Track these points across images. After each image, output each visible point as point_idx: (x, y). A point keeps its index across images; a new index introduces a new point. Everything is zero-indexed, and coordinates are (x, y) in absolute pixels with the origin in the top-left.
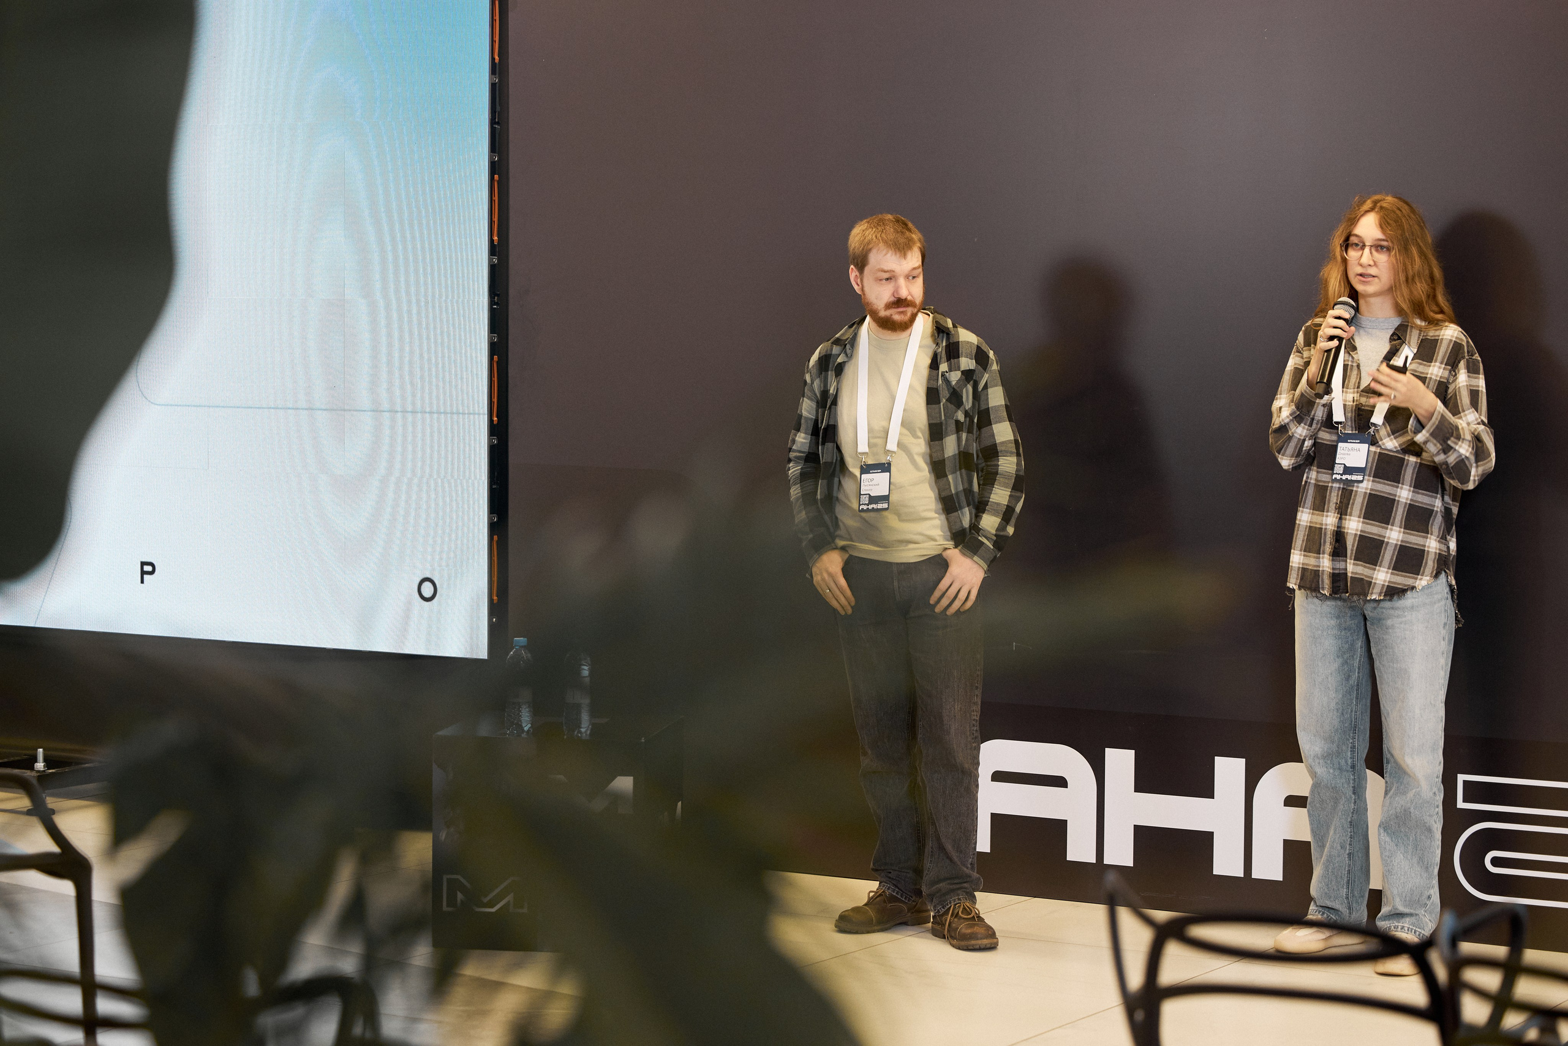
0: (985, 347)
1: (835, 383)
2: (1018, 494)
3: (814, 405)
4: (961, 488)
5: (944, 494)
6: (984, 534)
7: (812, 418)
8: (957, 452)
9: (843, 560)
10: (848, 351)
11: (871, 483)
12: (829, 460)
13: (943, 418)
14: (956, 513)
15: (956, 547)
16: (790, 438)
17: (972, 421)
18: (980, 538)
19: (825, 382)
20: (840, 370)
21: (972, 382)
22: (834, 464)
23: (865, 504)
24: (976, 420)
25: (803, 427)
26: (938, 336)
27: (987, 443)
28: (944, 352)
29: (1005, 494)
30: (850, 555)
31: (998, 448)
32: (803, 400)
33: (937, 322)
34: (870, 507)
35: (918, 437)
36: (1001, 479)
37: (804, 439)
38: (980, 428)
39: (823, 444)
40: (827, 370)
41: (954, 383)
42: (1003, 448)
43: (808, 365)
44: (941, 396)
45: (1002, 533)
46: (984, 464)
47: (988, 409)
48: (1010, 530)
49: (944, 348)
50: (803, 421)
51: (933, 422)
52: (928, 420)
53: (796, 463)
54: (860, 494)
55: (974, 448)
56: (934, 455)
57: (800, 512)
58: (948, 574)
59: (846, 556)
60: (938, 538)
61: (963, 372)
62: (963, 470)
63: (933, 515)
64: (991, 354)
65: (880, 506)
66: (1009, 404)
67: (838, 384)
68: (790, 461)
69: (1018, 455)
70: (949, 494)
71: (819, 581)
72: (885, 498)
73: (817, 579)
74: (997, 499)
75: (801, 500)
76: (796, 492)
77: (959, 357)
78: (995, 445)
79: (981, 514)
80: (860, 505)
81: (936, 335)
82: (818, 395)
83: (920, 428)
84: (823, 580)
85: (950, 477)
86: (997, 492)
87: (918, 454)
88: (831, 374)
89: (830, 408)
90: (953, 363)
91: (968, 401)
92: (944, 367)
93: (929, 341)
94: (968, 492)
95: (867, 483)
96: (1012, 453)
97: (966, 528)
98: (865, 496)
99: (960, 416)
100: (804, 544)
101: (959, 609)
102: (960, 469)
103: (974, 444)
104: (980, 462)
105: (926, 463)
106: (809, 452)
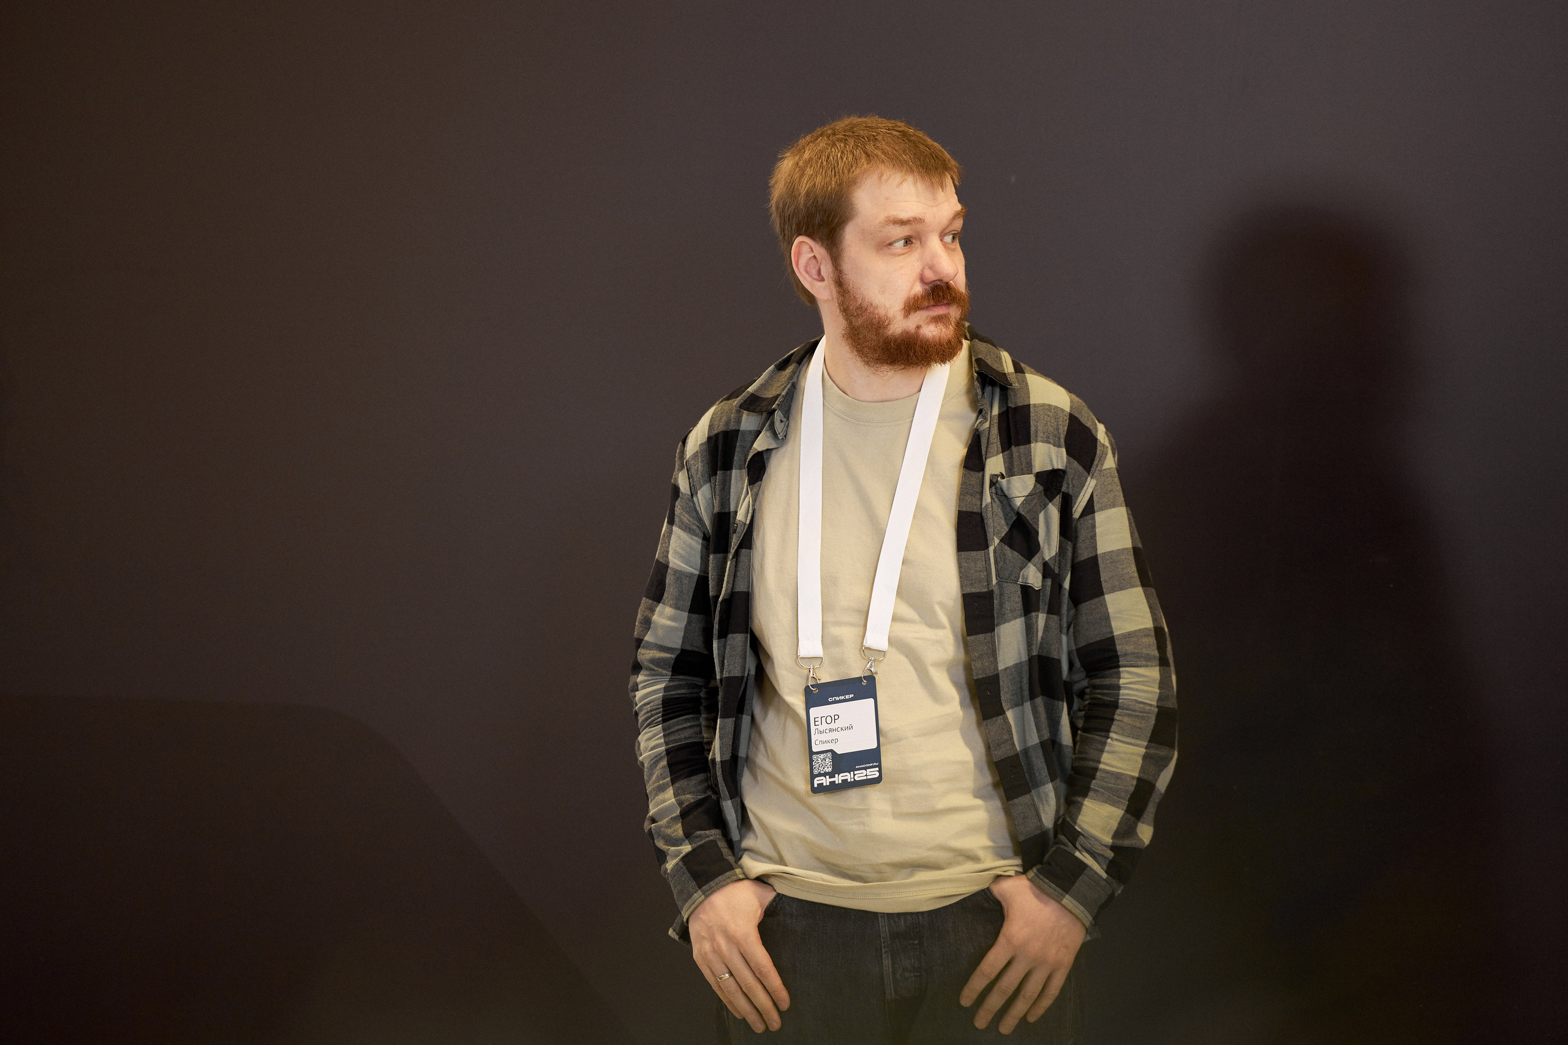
0: (1087, 418)
1: (749, 498)
2: (1162, 752)
3: (696, 544)
4: (1034, 739)
5: (999, 754)
6: (1088, 845)
7: (692, 574)
8: (1025, 658)
9: (761, 905)
10: (779, 427)
11: (833, 726)
12: (736, 673)
13: (994, 581)
14: (1028, 796)
15: (1025, 870)
16: (639, 616)
17: (1057, 587)
18: (1077, 854)
19: (724, 493)
20: (758, 468)
21: (1058, 499)
22: (745, 679)
23: (825, 775)
24: (1067, 585)
25: (670, 590)
26: (983, 393)
27: (1091, 635)
28: (995, 431)
29: (1132, 754)
30: (778, 895)
31: (1118, 648)
32: (670, 532)
33: (979, 361)
34: (838, 779)
35: (938, 626)
36: (1126, 719)
37: (671, 619)
38: (1076, 599)
39: (723, 635)
40: (728, 466)
41: (1018, 502)
42: (1129, 648)
43: (683, 452)
44: (990, 531)
45: (1127, 843)
46: (1085, 683)
47: (1094, 560)
48: (1145, 833)
49: (996, 421)
50: (669, 579)
51: (974, 590)
52: (962, 586)
53: (653, 673)
54: (811, 753)
55: (1062, 650)
56: (977, 665)
57: (661, 789)
58: (1001, 939)
59: (770, 896)
60: (981, 854)
61: (1040, 477)
62: (1039, 701)
63: (969, 800)
64: (1101, 433)
65: (860, 775)
66: (1140, 545)
67: (755, 501)
68: (637, 668)
69: (1163, 662)
70: (1012, 753)
71: (706, 953)
72: (872, 757)
73: (701, 949)
74: (1119, 765)
75: (664, 763)
76: (653, 743)
77: (1029, 442)
78: (1111, 640)
79: (1080, 799)
80: (813, 777)
81: (979, 391)
82: (707, 522)
83: (940, 604)
84: (717, 951)
85: (1010, 714)
86: (1117, 749)
87: (937, 665)
88: (738, 478)
89: (737, 554)
90: (1015, 455)
91: (1049, 542)
92: (995, 464)
93: (961, 404)
94: (1051, 746)
95: (825, 726)
96: (1148, 658)
97: (1049, 829)
98: (822, 756)
99: (1033, 576)
100: (670, 865)
101: (1025, 1016)
102: (1032, 697)
103: (1064, 638)
104: (1076, 677)
105: (955, 684)
106: (682, 650)
